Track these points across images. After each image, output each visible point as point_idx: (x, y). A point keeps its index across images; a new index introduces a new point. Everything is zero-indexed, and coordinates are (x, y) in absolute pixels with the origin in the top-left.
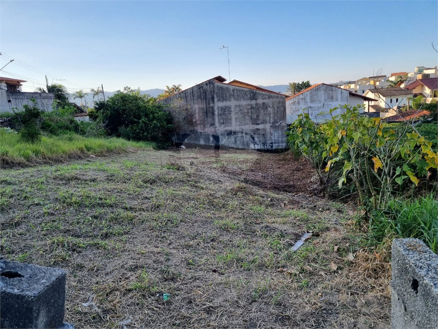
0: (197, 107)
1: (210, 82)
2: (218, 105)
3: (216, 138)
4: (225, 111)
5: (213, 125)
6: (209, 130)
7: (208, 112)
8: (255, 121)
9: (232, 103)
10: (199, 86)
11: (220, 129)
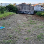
0: (21, 7)
1: (23, 3)
2: (24, 7)
3: (23, 12)
4: (25, 8)
5: (23, 10)
6: (22, 11)
7: (22, 8)
8: (29, 10)
9: (26, 7)
10: (21, 4)
11: (24, 11)
